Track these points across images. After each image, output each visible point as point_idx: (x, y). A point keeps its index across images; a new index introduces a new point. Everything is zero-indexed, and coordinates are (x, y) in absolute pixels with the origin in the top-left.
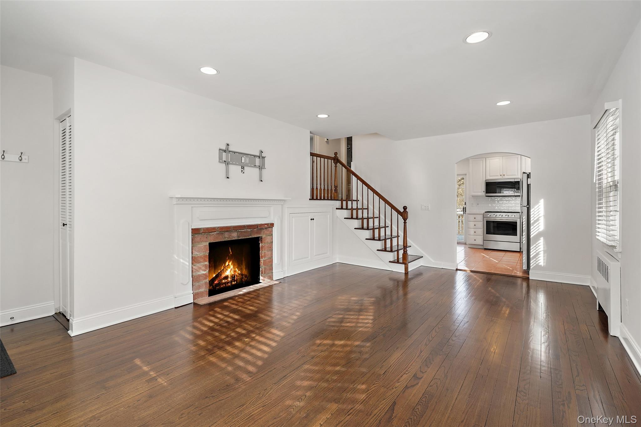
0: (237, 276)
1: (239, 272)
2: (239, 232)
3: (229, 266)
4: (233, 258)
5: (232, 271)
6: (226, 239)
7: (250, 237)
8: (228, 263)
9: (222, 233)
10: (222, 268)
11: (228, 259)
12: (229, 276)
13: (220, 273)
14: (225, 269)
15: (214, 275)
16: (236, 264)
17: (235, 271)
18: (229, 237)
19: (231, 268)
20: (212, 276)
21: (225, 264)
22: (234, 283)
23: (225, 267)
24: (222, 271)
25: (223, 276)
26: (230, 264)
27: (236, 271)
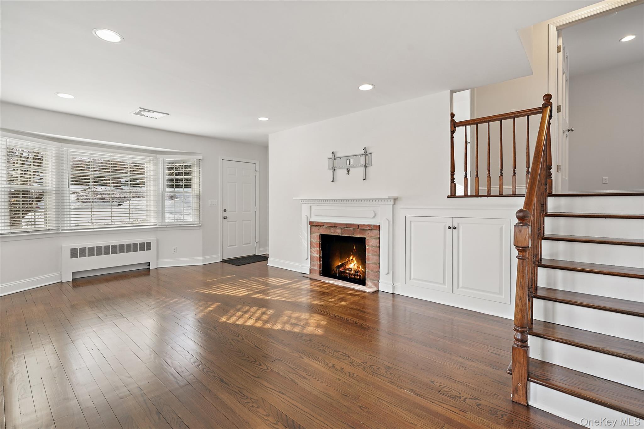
0: (360, 272)
1: (363, 270)
2: (343, 229)
3: (352, 260)
4: (357, 255)
5: (355, 266)
6: (332, 233)
7: (353, 236)
8: (352, 258)
9: (329, 228)
10: (347, 261)
11: (352, 254)
12: (353, 269)
13: (345, 264)
14: (349, 262)
15: (340, 264)
16: (360, 261)
17: (358, 267)
18: (334, 233)
19: (354, 263)
20: (338, 264)
21: (349, 258)
22: (357, 277)
23: (349, 260)
24: (347, 263)
25: (347, 267)
26: (354, 259)
27: (360, 267)
